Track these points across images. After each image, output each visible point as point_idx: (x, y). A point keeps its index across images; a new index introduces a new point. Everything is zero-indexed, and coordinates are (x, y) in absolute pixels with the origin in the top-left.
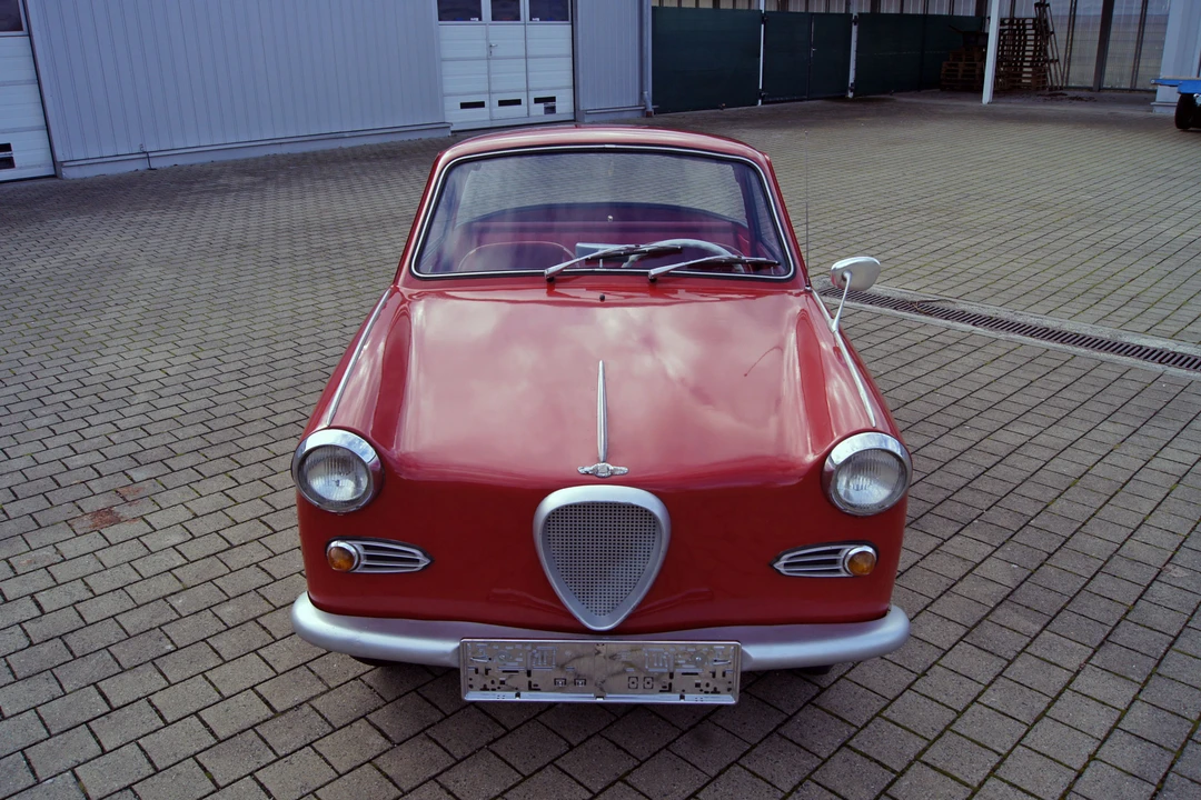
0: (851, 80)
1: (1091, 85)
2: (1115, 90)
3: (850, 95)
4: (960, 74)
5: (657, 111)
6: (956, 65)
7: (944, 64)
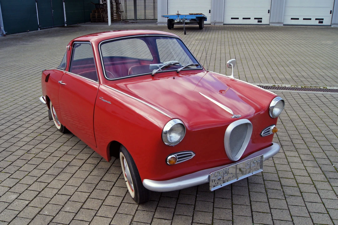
0: (65, 20)
1: (134, 18)
2: (140, 20)
3: (66, 25)
4: (96, 17)
5: (7, 34)
6: (95, 14)
7: (91, 14)
